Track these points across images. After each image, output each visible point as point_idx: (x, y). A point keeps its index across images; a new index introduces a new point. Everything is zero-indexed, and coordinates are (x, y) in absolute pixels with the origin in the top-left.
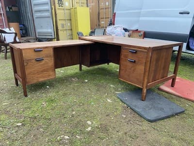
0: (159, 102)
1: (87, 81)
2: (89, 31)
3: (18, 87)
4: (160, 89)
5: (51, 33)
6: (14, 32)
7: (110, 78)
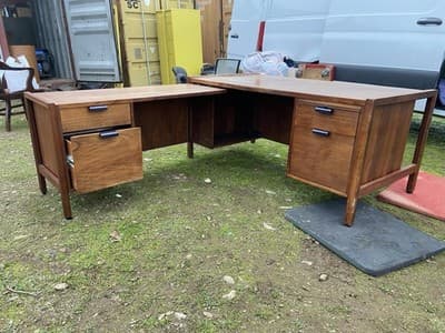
0: (385, 228)
1: (208, 181)
2: (201, 65)
3: (46, 198)
4: (380, 199)
5: (113, 70)
6: (28, 66)
7: (262, 173)
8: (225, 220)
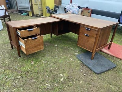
2: (54, 5)
3: (13, 50)
6: (5, 8)
8: (61, 58)
